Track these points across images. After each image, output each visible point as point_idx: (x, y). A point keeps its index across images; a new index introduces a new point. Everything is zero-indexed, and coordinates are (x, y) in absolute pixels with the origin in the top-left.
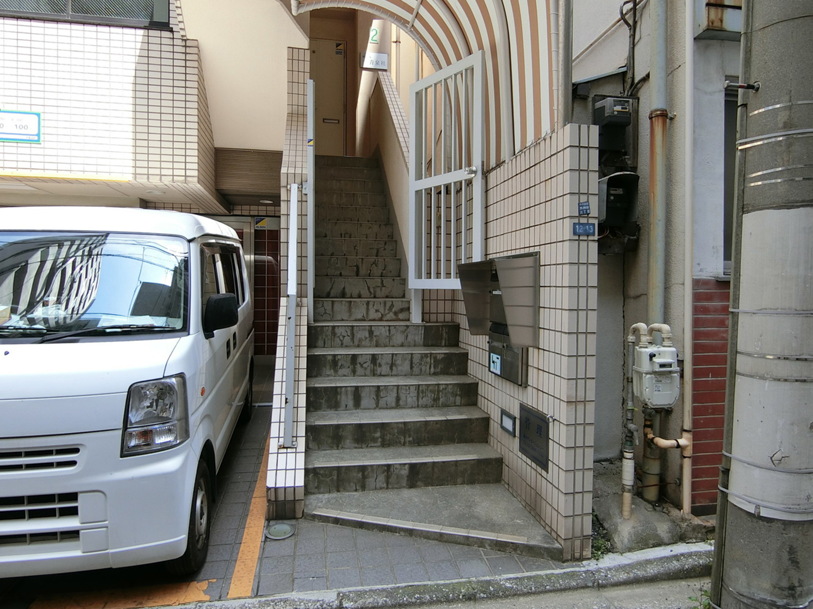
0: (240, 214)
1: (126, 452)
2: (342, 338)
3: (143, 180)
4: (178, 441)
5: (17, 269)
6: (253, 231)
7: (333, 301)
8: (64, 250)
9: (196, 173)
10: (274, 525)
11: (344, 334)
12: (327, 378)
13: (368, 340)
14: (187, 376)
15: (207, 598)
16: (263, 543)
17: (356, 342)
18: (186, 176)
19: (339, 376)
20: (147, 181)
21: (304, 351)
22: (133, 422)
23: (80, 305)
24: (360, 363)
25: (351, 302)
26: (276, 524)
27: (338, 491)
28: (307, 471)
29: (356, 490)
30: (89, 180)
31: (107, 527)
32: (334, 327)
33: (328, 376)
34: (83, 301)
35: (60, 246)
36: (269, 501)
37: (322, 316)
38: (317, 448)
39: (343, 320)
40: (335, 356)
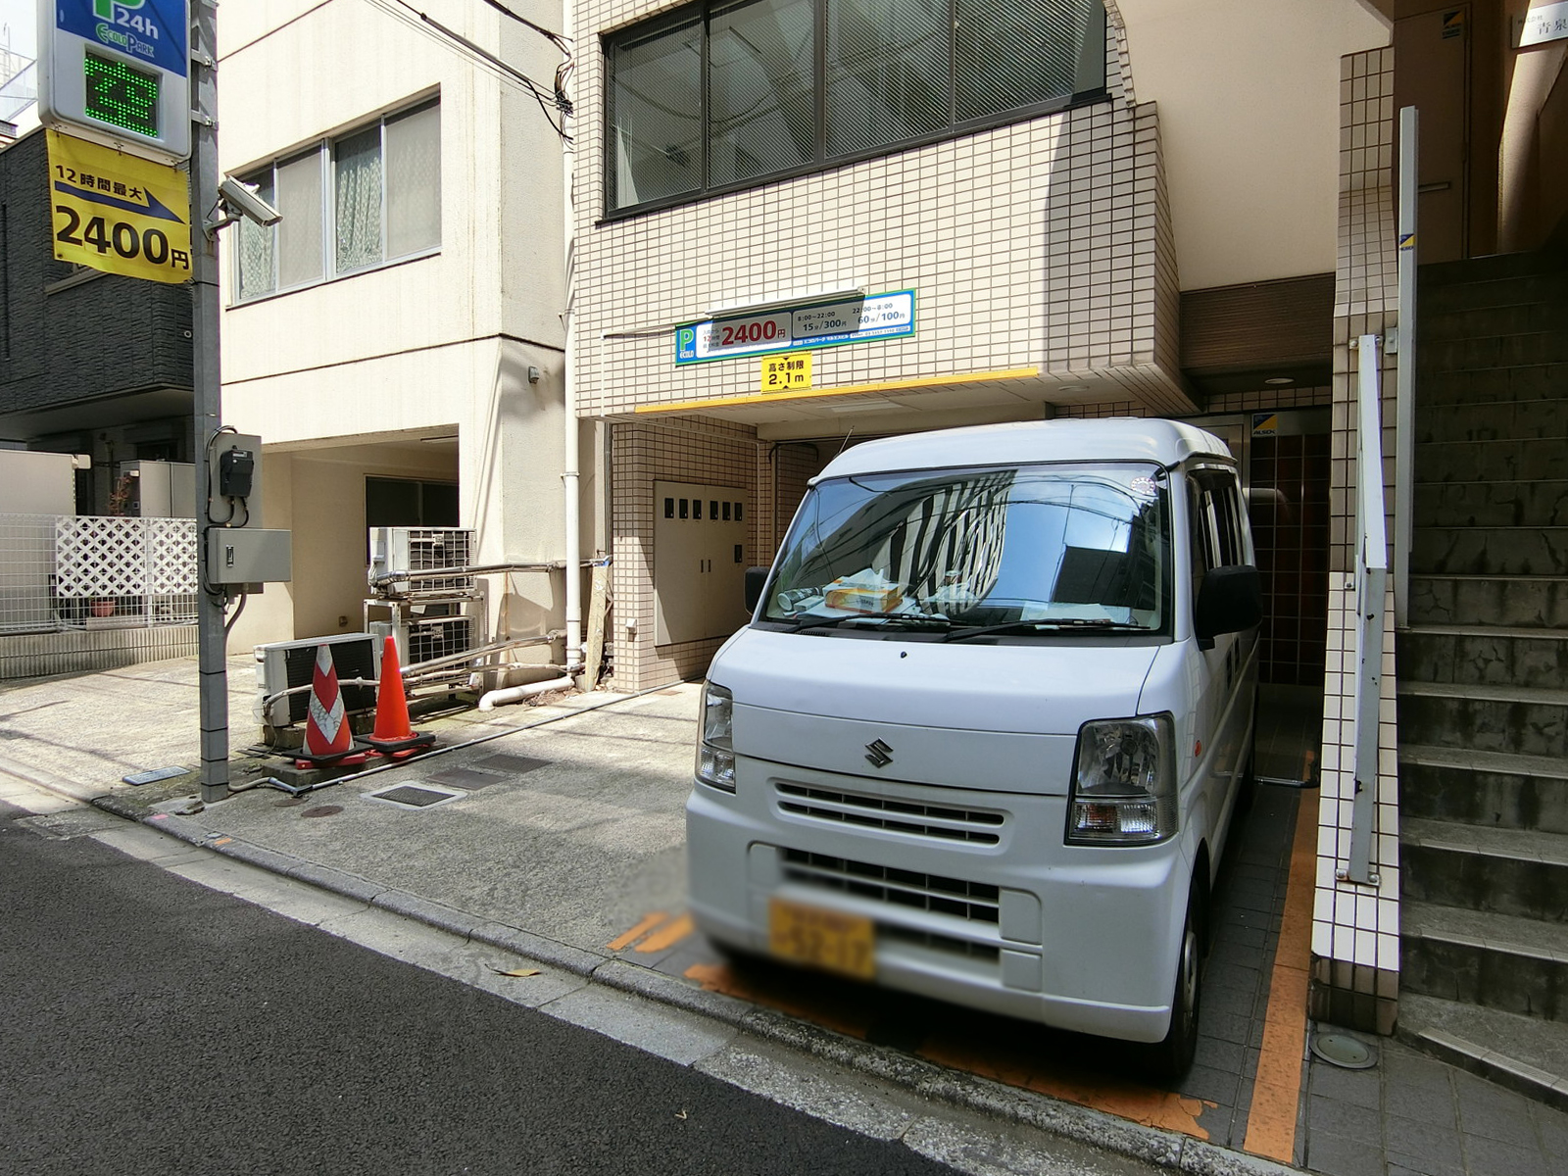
0: (1223, 410)
1: (1071, 836)
2: (1481, 664)
3: (1060, 371)
4: (1158, 836)
5: (894, 532)
6: (1248, 441)
7: (1456, 582)
8: (954, 497)
9: (1150, 345)
10: (1327, 1034)
11: (1489, 654)
12: (1446, 750)
13: (1554, 673)
14: (1177, 718)
15: (1203, 1134)
16: (1306, 1065)
17: (1521, 676)
18: (1132, 353)
19: (1475, 747)
20: (1066, 370)
21: (1390, 687)
22: (1083, 787)
23: (976, 586)
24: (1534, 725)
25: (1505, 583)
26: (1332, 1033)
27: (1480, 1002)
28: (1406, 943)
29: (1529, 1013)
30: (978, 382)
31: (1041, 955)
32: (1461, 639)
33: (1448, 744)
34: (980, 581)
35: (949, 492)
36: (1316, 981)
37: (1428, 612)
38: (1423, 896)
39: (1481, 624)
40: (1466, 702)
